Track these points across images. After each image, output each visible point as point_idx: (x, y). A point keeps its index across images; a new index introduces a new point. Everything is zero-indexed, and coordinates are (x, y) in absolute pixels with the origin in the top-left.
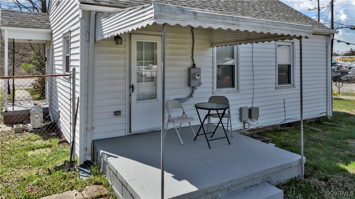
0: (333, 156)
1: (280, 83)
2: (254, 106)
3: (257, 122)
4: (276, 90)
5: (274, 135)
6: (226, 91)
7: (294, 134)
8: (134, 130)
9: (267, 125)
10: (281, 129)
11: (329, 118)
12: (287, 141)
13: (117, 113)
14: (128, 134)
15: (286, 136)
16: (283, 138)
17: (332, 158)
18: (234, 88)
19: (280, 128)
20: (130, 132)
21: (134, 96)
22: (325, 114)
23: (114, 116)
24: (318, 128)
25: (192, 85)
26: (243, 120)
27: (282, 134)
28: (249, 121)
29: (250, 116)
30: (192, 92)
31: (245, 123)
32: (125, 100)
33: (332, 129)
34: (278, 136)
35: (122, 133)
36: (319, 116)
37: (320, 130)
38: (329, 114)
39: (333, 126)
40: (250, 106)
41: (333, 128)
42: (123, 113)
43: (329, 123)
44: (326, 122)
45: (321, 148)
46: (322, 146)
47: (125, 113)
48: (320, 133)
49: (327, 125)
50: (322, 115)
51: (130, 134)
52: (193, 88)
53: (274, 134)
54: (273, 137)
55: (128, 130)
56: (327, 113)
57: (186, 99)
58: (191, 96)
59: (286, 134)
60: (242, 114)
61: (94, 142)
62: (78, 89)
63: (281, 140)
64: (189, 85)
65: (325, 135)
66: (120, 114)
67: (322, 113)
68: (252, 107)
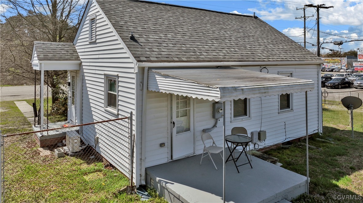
0: (328, 173)
1: (281, 108)
2: (262, 130)
3: (264, 143)
4: (278, 115)
5: (278, 154)
6: (241, 119)
7: (294, 152)
8: (175, 157)
9: (272, 144)
10: (283, 147)
11: (320, 134)
12: (290, 160)
13: (162, 145)
14: (170, 161)
15: (288, 155)
16: (287, 156)
17: (327, 175)
18: (247, 116)
19: (281, 146)
20: (172, 159)
21: (175, 130)
22: (317, 131)
23: (160, 148)
24: (312, 145)
25: (216, 117)
26: (254, 142)
27: (284, 152)
28: (259, 143)
29: (259, 139)
30: (216, 123)
31: (256, 144)
32: (167, 134)
33: (323, 146)
34: (282, 154)
35: (165, 161)
36: (313, 133)
37: (315, 147)
38: (320, 131)
39: (324, 142)
40: (259, 130)
41: (324, 144)
42: (166, 144)
43: (320, 140)
44: (318, 139)
45: (318, 166)
46: (318, 164)
47: (168, 144)
48: (314, 150)
49: (319, 141)
50: (315, 132)
51: (172, 160)
52: (217, 119)
53: (278, 152)
54: (279, 156)
55: (170, 158)
56: (318, 130)
57: (212, 129)
58: (215, 126)
59: (288, 152)
60: (253, 137)
61: (146, 169)
62: (134, 128)
63: (285, 158)
64: (214, 117)
65: (318, 152)
66: (165, 146)
67: (314, 131)
68: (260, 131)
